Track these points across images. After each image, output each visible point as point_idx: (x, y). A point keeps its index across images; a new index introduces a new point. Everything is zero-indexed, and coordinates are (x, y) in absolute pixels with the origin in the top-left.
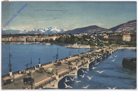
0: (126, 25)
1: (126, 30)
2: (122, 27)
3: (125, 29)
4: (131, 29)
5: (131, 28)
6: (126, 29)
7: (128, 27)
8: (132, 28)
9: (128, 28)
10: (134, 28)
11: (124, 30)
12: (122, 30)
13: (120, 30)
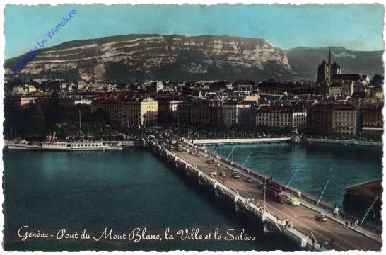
0: (52, 54)
1: (54, 68)
2: (43, 59)
3: (50, 63)
4: (69, 64)
5: (67, 62)
6: (52, 66)
7: (60, 58)
8: (71, 62)
9: (60, 63)
10: (76, 62)
11: (47, 67)
12: (43, 67)
13: (36, 67)
